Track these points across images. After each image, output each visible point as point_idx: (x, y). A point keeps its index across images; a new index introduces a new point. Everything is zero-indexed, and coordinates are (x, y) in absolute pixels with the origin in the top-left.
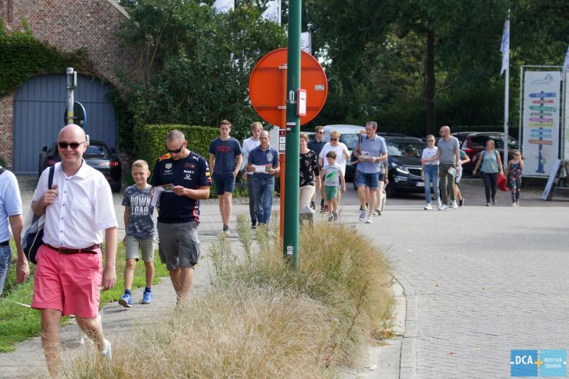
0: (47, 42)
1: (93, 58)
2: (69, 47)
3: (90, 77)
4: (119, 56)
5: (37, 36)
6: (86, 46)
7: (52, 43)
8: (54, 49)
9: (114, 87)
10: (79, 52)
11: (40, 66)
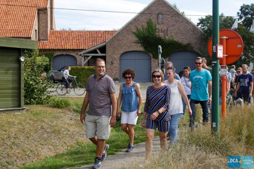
0: (178, 41)
1: (192, 46)
2: (185, 42)
3: (192, 52)
4: (201, 45)
5: (175, 40)
6: (190, 42)
7: (180, 42)
8: (181, 43)
9: (199, 54)
10: (188, 44)
11: (176, 48)
